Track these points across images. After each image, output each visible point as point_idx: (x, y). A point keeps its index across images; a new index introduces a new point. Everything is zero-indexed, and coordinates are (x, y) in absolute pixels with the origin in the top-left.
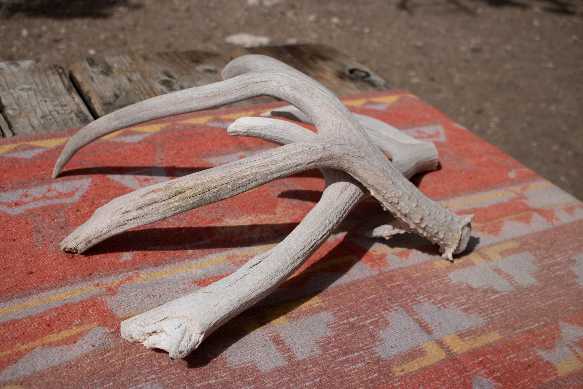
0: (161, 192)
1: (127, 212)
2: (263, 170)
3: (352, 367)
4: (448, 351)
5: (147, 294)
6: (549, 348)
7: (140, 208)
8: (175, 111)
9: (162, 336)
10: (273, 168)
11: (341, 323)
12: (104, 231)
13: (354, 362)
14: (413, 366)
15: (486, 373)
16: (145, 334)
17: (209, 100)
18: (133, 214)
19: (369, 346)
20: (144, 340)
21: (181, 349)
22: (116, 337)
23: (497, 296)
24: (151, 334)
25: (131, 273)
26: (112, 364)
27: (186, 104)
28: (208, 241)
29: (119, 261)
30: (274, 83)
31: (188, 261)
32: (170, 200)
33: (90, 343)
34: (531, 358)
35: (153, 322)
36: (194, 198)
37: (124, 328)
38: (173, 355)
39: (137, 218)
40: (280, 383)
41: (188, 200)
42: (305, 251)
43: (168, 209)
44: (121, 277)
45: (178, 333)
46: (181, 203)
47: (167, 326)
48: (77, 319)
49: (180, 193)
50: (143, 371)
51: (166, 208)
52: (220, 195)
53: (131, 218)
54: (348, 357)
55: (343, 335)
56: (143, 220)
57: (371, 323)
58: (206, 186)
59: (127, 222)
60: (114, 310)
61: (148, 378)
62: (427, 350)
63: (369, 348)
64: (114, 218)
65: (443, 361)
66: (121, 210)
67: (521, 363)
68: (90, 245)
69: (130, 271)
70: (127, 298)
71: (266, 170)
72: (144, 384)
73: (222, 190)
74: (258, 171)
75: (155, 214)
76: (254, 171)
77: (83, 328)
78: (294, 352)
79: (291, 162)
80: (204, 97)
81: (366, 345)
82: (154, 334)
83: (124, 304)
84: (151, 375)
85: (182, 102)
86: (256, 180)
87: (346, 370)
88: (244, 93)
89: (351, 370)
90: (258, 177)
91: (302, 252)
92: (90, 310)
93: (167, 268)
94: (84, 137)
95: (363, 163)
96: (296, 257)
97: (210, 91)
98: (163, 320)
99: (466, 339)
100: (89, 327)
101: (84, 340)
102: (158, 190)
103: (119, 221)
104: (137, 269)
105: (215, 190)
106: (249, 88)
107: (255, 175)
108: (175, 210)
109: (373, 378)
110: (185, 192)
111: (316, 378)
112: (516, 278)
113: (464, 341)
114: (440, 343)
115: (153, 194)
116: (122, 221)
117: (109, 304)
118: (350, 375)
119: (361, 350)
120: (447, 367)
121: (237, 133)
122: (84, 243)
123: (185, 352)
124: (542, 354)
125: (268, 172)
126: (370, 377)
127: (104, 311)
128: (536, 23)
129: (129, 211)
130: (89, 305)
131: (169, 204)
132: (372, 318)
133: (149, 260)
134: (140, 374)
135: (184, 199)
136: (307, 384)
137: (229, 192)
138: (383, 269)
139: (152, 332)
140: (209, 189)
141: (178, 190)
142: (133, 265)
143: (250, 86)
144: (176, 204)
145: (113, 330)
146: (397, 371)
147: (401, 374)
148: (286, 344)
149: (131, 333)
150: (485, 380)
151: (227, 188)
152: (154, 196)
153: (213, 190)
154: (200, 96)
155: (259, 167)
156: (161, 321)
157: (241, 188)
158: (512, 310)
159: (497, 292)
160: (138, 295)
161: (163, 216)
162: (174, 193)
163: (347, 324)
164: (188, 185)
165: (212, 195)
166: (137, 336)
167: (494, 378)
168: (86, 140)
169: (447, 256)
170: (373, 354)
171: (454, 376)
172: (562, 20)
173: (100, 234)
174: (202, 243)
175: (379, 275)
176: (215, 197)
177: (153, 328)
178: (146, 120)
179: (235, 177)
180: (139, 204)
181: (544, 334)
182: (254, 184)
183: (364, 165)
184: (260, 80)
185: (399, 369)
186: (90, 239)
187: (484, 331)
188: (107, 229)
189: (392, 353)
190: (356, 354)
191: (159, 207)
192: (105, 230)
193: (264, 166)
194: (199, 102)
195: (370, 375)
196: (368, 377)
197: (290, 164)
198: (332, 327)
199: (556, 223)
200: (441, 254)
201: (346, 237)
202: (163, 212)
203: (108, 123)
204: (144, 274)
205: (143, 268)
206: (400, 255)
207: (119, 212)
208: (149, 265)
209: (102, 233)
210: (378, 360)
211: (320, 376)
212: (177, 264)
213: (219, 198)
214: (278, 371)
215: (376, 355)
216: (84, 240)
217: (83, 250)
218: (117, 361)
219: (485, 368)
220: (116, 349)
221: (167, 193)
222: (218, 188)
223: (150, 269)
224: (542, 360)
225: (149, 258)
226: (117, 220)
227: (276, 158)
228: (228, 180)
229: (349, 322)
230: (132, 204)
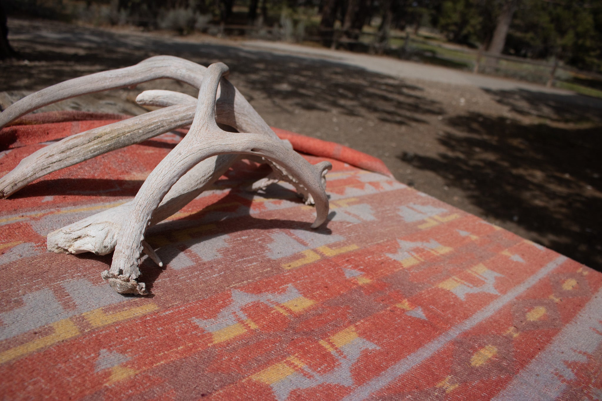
0: (82, 138)
1: (51, 156)
2: (169, 118)
3: (249, 265)
4: (322, 254)
5: (68, 221)
6: (395, 252)
7: (63, 152)
8: (91, 89)
9: (87, 240)
10: (177, 117)
11: (235, 239)
12: (29, 175)
13: (250, 262)
14: (297, 264)
15: (352, 267)
16: (71, 240)
17: (120, 80)
18: (57, 157)
19: (260, 253)
20: (70, 246)
21: (105, 244)
22: (42, 249)
23: (351, 225)
24: (76, 239)
25: (52, 210)
26: (39, 266)
27: (100, 83)
28: (118, 189)
29: (41, 201)
30: (173, 68)
31: (102, 203)
32: (90, 144)
33: (17, 254)
34: (383, 258)
35: (78, 229)
36: (110, 141)
37: (51, 238)
38: (98, 250)
39: (60, 161)
40: (192, 276)
41: (105, 143)
42: (206, 178)
43: (88, 152)
44: (43, 212)
45: (102, 234)
46: (99, 145)
47: (91, 231)
48: (4, 239)
49: (98, 137)
50: (69, 271)
51: (87, 150)
52: (133, 139)
53: (55, 161)
54: (245, 259)
55: (238, 246)
56: (65, 162)
57: (260, 240)
58: (121, 131)
59: (51, 165)
60: (39, 232)
61: (74, 275)
62: (306, 254)
63: (261, 254)
64: (38, 162)
65: (319, 261)
66: (45, 155)
67: (377, 261)
68: (15, 188)
69: (52, 208)
70: (50, 223)
71: (171, 119)
72: (71, 279)
73: (135, 134)
74: (165, 119)
75: (77, 156)
76: (161, 119)
77: (9, 245)
78: (201, 256)
79: (191, 113)
80: (116, 77)
81: (258, 252)
82: (79, 239)
83: (47, 227)
84: (77, 273)
85: (97, 81)
86: (163, 127)
87: (244, 267)
88: (148, 75)
89: (249, 267)
90: (165, 124)
91: (204, 178)
92: (16, 232)
93: (85, 207)
94: (9, 115)
95: (246, 119)
96: (199, 182)
97: (120, 73)
98: (87, 227)
99: (333, 248)
100: (15, 244)
101: (11, 251)
102: (80, 136)
103: (44, 164)
104: (58, 207)
105: (129, 134)
106: (152, 71)
107: (162, 122)
108: (94, 152)
109: (268, 271)
110: (103, 137)
111: (222, 272)
112: (362, 217)
113: (332, 249)
114: (315, 251)
115: (75, 139)
116: (46, 164)
117: (34, 227)
118: (248, 270)
119: (254, 255)
120: (323, 264)
121: (144, 102)
122: (10, 186)
123: (109, 247)
124: (390, 256)
125: (172, 120)
126: (265, 270)
127: (29, 233)
128: (335, 120)
129: (53, 155)
130: (15, 227)
131: (89, 147)
132: (259, 237)
133: (68, 201)
134: (66, 272)
135: (102, 142)
136: (214, 276)
137: (141, 136)
138: (263, 210)
139: (77, 237)
140: (124, 134)
141: (97, 135)
142: (54, 204)
143: (153, 70)
144: (95, 147)
145: (39, 244)
146: (285, 266)
147: (289, 268)
148: (193, 252)
149: (56, 243)
150: (353, 271)
151: (138, 132)
152: (75, 142)
153: (127, 135)
154: (112, 76)
155: (165, 116)
156: (85, 227)
157: (151, 133)
158: (363, 233)
159: (350, 223)
160: (60, 221)
161: (83, 158)
162: (93, 137)
163: (240, 240)
164: (105, 131)
165: (125, 138)
166: (62, 243)
167: (359, 269)
168: (11, 117)
169: (310, 202)
170: (265, 257)
171: (330, 269)
172: (352, 119)
173: (26, 177)
174: (113, 190)
175: (260, 213)
176: (128, 140)
177: (79, 233)
178: (66, 96)
179: (146, 124)
180: (62, 148)
181: (388, 245)
182: (161, 129)
183: (247, 121)
184: (161, 66)
185: (286, 265)
186: (16, 183)
187: (346, 244)
188: (32, 173)
189: (280, 256)
190: (251, 257)
191: (80, 149)
192: (31, 173)
193: (169, 115)
194: (112, 81)
195: (264, 269)
196: (263, 270)
197: (190, 115)
198: (229, 242)
199: (382, 190)
200: (304, 203)
201: (230, 192)
202: (83, 154)
203: (32, 100)
204: (64, 210)
205: (64, 207)
206: (275, 203)
207: (43, 156)
208: (69, 204)
209: (28, 176)
210: (269, 260)
211: (225, 271)
212: (93, 204)
213: (132, 141)
214: (189, 268)
215: (267, 258)
216: (10, 183)
217: (9, 193)
218: (45, 264)
219: (351, 264)
220: (44, 257)
221: (87, 138)
222: (132, 133)
223: (69, 208)
224: (391, 259)
225: (68, 200)
226: (42, 164)
227: (179, 110)
228: (140, 126)
229: (242, 239)
230: (56, 149)
